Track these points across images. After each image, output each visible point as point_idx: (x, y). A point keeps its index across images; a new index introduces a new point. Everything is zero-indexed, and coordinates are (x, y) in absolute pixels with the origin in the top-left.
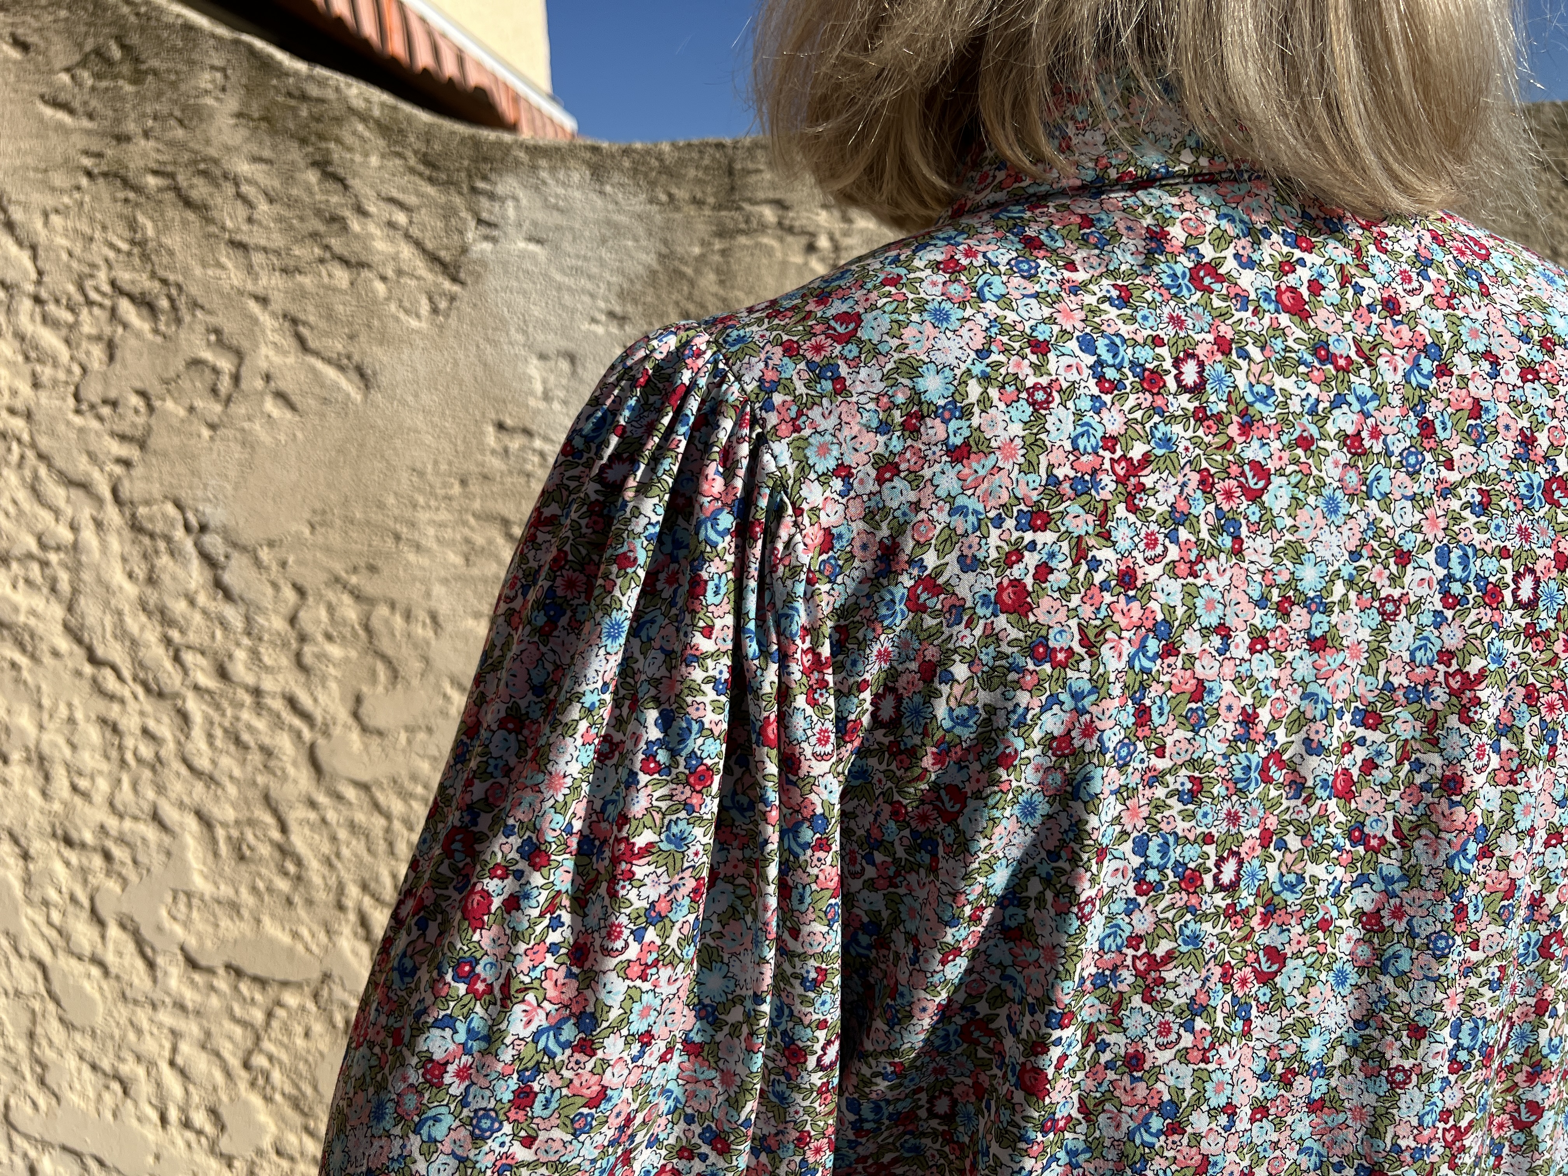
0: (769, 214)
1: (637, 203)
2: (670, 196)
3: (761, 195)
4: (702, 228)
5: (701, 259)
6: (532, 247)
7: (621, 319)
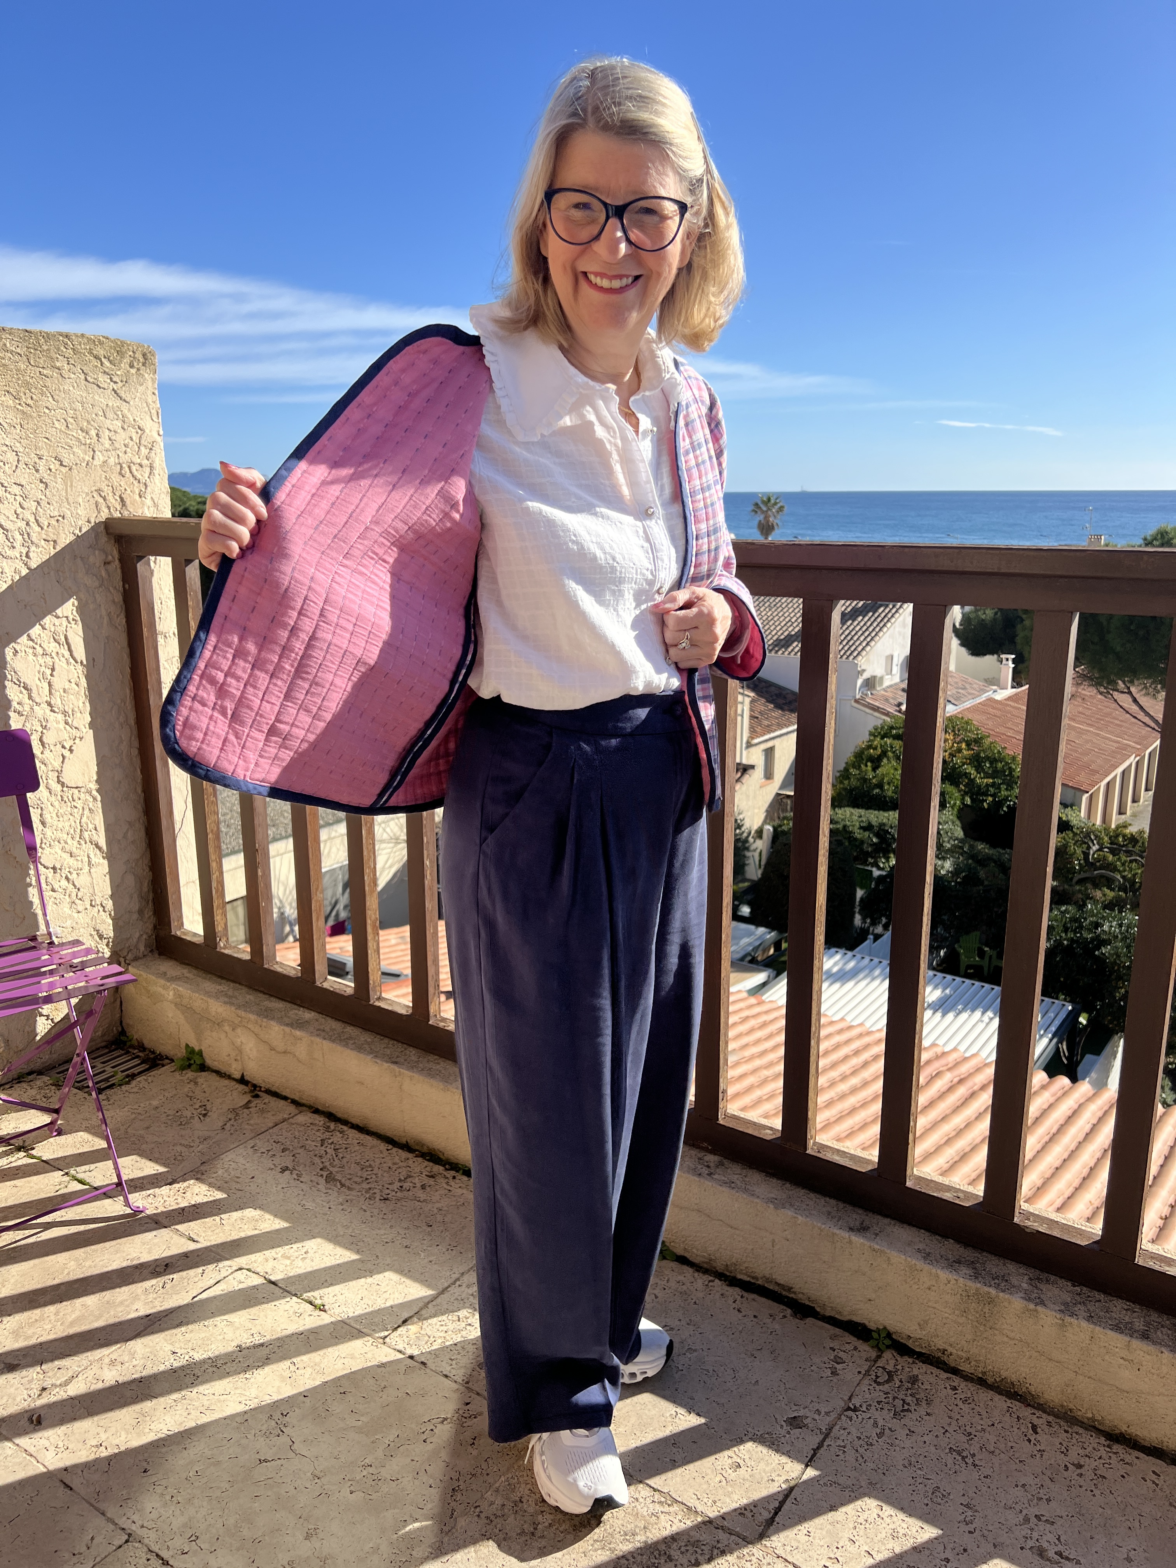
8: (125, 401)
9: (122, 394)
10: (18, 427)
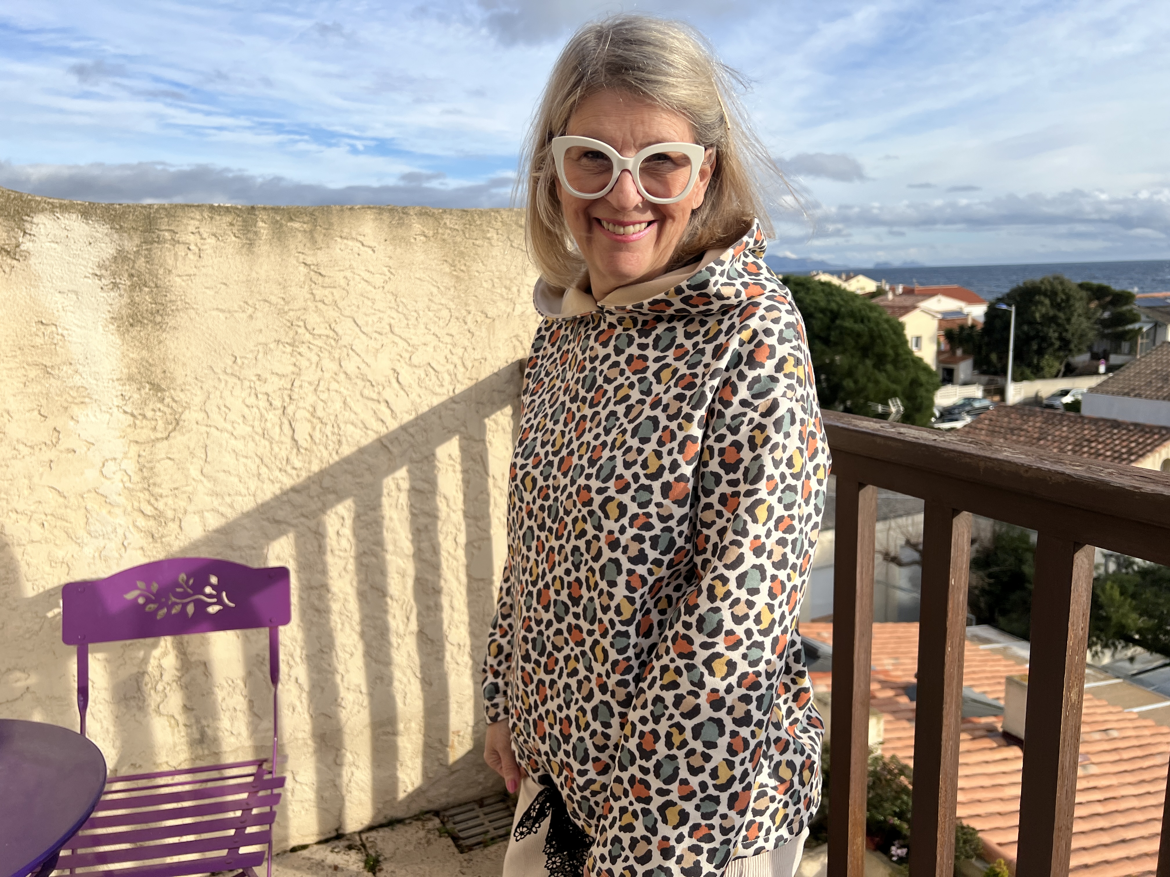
0: (167, 234)
1: (105, 229)
2: (121, 227)
3: (164, 228)
4: (137, 241)
5: (137, 252)
6: (54, 245)
7: (100, 277)
10: (452, 289)
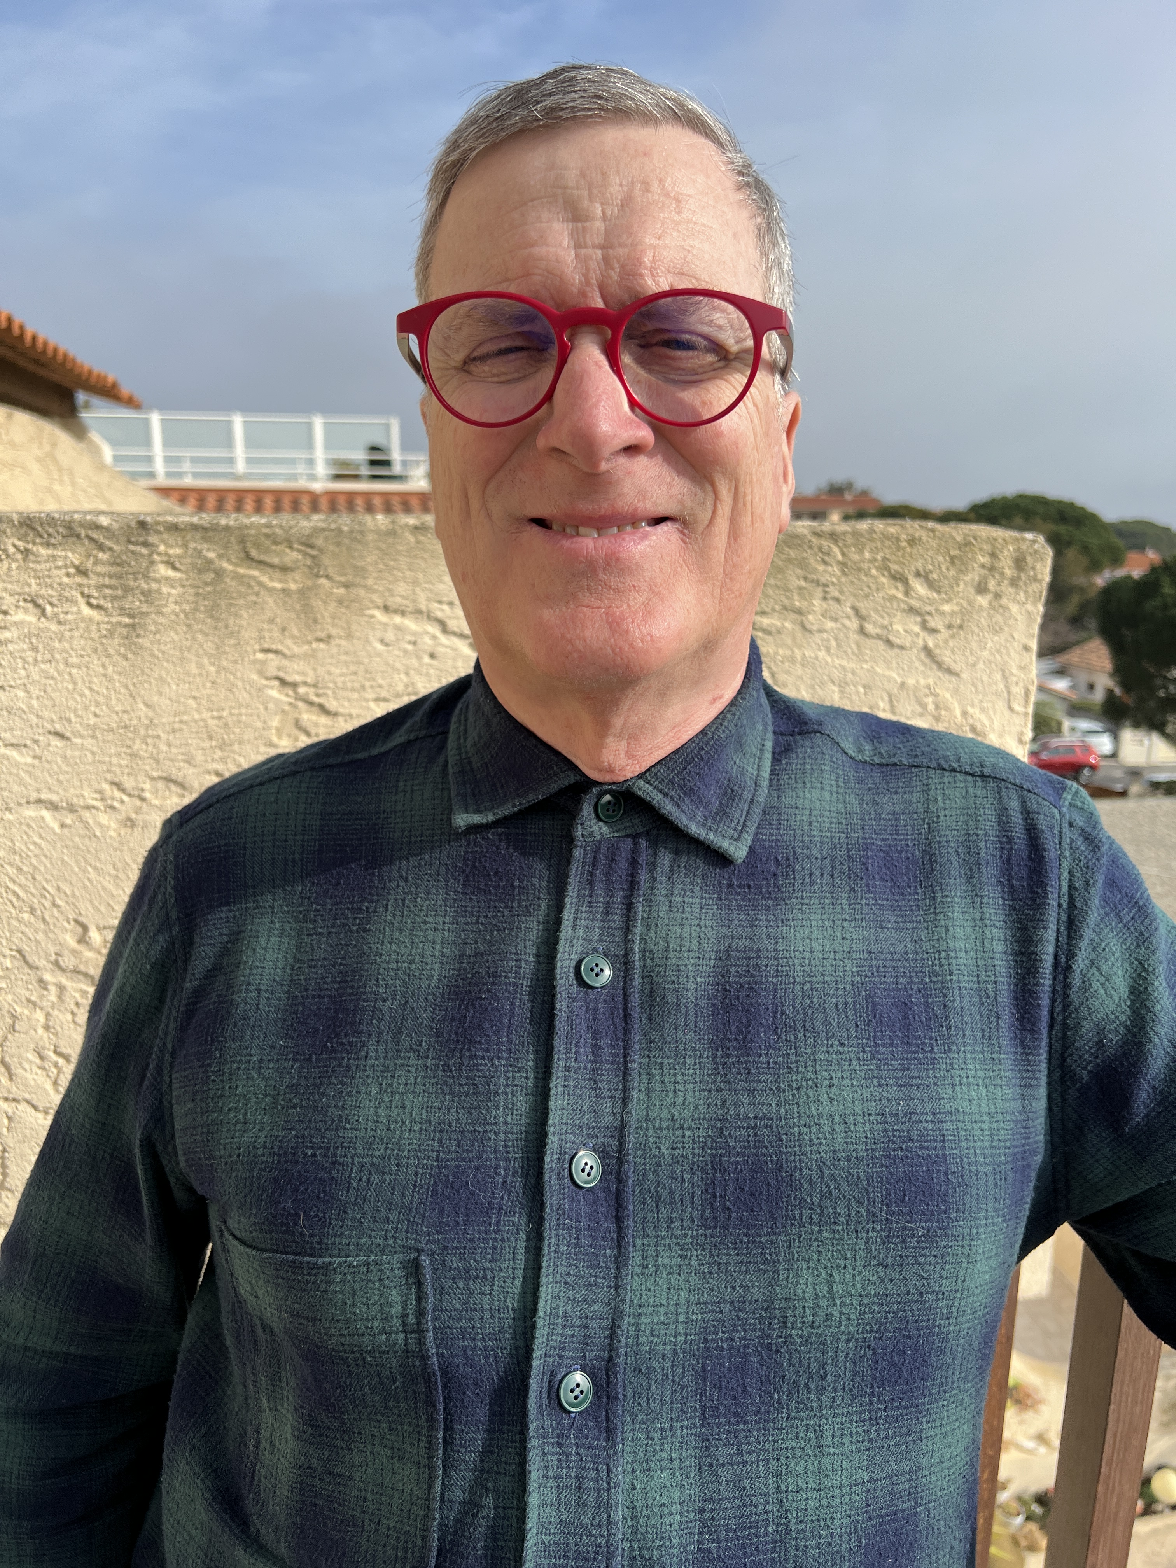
8: (949, 671)
9: (947, 658)
